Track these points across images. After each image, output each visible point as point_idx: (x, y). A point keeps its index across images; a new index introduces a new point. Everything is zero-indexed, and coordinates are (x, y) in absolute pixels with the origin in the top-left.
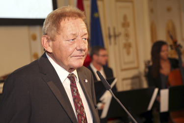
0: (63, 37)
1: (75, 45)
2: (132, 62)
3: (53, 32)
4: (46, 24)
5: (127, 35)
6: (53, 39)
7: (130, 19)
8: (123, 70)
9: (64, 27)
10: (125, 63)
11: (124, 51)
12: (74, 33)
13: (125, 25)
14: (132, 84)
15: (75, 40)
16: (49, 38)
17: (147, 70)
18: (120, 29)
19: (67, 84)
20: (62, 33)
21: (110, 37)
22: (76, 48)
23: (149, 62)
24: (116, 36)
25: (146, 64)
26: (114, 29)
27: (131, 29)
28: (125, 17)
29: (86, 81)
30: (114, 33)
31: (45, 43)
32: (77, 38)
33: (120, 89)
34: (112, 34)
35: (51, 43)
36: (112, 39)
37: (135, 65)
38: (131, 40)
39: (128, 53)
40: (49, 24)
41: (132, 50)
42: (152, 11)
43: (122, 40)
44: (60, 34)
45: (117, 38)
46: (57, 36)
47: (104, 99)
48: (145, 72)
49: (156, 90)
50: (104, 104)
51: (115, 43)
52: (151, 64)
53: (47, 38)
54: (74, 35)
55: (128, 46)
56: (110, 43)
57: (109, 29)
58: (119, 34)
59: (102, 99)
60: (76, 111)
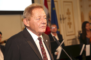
0: (34, 18)
1: (41, 21)
2: (72, 32)
3: (29, 16)
4: (25, 13)
5: (69, 19)
6: (29, 20)
7: (71, 11)
8: (67, 36)
9: (34, 13)
10: (69, 32)
11: (68, 26)
12: (39, 15)
13: (68, 13)
14: (72, 42)
15: (40, 19)
16: (27, 19)
17: (79, 35)
18: (66, 16)
19: (37, 43)
20: (33, 16)
21: (61, 19)
22: (41, 23)
23: (80, 31)
24: (64, 19)
25: (79, 33)
26: (63, 15)
27: (71, 16)
28: (68, 10)
29: (47, 41)
30: (63, 17)
31: (25, 23)
32: (41, 18)
33: (66, 45)
34: (62, 18)
35: (28, 22)
36: (62, 20)
37: (73, 33)
38: (72, 21)
39: (70, 27)
40: (26, 13)
41: (72, 26)
42: (81, 6)
43: (67, 21)
44: (32, 17)
45: (64, 20)
46: (31, 18)
47: (58, 50)
48: (78, 36)
49: (84, 45)
50: (58, 52)
51: (63, 23)
52: (81, 32)
53: (26, 20)
54: (40, 16)
55: (70, 24)
56: (61, 23)
57: (60, 15)
58: (65, 18)
59: (57, 50)
60: (43, 55)
